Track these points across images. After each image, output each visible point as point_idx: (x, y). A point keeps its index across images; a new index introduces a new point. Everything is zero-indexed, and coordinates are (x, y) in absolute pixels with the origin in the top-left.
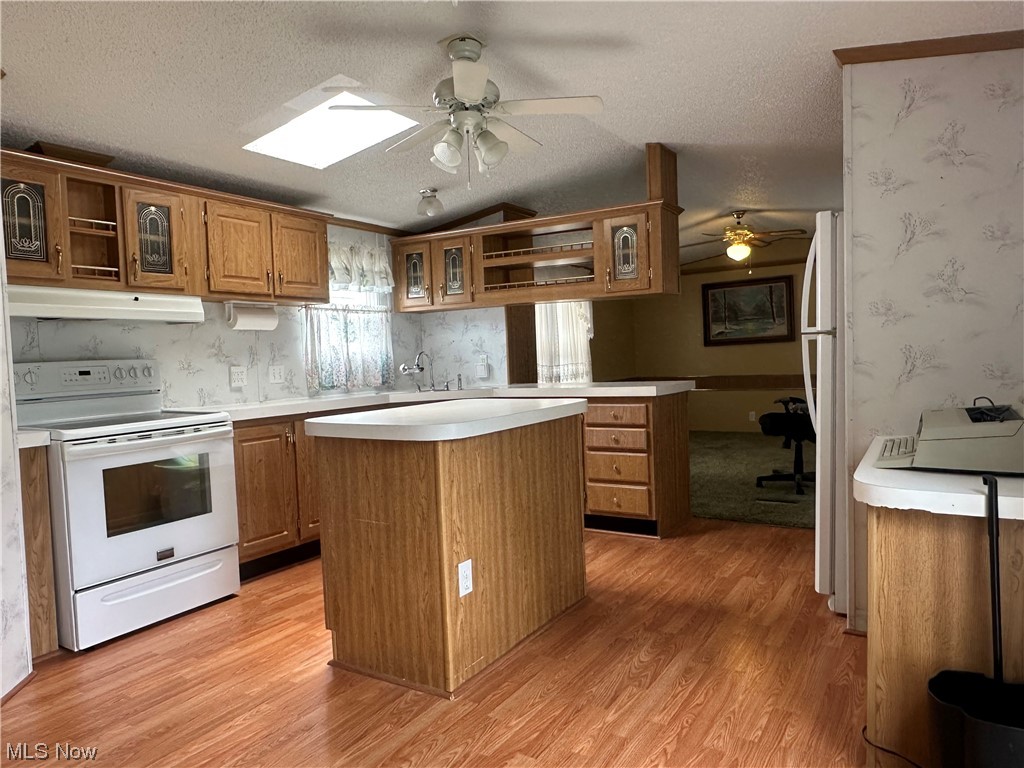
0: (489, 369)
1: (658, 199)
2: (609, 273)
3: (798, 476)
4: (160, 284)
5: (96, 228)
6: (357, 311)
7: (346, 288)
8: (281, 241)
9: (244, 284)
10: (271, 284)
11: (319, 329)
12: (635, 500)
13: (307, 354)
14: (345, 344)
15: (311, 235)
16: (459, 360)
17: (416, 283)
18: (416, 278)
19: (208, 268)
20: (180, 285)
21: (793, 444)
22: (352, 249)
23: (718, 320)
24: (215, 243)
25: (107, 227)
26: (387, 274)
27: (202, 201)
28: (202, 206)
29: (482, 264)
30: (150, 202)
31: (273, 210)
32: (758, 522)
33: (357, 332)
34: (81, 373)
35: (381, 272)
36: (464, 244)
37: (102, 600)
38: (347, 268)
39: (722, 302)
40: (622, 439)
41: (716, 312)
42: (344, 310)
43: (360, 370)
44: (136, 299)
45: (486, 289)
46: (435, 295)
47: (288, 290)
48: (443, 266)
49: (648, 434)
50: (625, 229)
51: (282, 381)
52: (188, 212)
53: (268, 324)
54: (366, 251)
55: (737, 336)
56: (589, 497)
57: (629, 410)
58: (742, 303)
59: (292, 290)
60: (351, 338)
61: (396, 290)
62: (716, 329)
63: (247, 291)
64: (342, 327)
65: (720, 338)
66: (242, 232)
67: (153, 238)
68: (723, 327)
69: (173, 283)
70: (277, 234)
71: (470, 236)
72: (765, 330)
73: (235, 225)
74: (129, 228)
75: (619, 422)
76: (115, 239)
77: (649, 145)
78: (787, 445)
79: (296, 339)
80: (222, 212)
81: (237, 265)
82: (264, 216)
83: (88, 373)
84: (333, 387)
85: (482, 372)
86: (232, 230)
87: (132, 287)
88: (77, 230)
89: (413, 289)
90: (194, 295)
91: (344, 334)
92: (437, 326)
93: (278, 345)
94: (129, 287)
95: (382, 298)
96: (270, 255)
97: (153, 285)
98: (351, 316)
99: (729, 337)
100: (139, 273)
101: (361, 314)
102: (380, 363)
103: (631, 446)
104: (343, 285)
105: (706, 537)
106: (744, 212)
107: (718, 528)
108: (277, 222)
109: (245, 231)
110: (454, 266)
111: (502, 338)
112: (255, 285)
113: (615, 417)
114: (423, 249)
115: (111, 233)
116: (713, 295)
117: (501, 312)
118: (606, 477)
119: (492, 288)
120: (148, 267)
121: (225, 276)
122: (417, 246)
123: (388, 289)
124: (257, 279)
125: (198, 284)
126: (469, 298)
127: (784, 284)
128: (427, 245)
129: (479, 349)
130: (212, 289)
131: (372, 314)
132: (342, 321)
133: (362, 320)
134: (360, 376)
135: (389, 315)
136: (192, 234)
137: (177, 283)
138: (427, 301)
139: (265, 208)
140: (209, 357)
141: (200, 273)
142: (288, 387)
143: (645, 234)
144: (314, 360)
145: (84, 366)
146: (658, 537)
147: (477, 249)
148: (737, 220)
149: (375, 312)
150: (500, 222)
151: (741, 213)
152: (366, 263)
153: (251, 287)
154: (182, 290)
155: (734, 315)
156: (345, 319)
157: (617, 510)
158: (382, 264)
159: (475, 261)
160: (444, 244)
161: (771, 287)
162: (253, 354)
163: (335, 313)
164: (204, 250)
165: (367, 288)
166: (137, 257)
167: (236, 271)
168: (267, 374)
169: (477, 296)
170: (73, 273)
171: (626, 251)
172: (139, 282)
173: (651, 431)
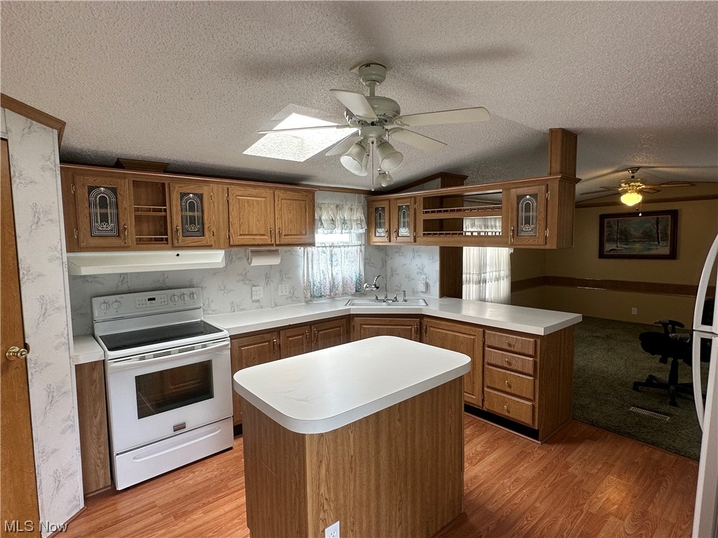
0: (427, 285)
1: (556, 174)
2: (513, 231)
3: (672, 387)
4: (194, 244)
5: (153, 211)
6: (340, 247)
7: (331, 233)
8: (281, 208)
9: (254, 239)
10: (273, 237)
11: (312, 261)
12: (522, 410)
13: (304, 276)
14: (330, 267)
15: (302, 203)
16: (409, 277)
17: (380, 227)
18: (380, 223)
19: (229, 231)
20: (209, 244)
21: (670, 360)
22: (337, 206)
23: (611, 240)
24: (234, 213)
25: (160, 210)
26: (361, 221)
27: (225, 187)
28: (226, 191)
29: (422, 217)
30: (189, 191)
31: (276, 188)
32: (630, 436)
33: (339, 260)
34: (149, 300)
35: (357, 220)
36: (411, 202)
37: (134, 458)
38: (333, 220)
39: (615, 228)
40: (514, 362)
41: (609, 235)
42: (330, 247)
43: (341, 284)
44: (178, 255)
45: (424, 234)
46: (391, 236)
47: (285, 240)
48: (397, 216)
49: (535, 363)
50: (528, 197)
51: (287, 293)
52: (216, 196)
53: (274, 261)
54: (347, 207)
55: (625, 252)
56: (485, 399)
57: (521, 341)
58: (632, 229)
59: (288, 240)
60: (334, 264)
61: (368, 231)
62: (608, 247)
63: (256, 243)
64: (329, 257)
65: (612, 253)
66: (253, 204)
67: (191, 214)
68: (616, 245)
69: (204, 243)
70: (278, 204)
71: (415, 197)
72: (649, 249)
73: (248, 201)
74: (174, 209)
75: (512, 349)
76: (165, 217)
77: (552, 131)
78: (663, 361)
79: (298, 266)
80: (240, 193)
81: (249, 227)
82: (268, 193)
83: (154, 299)
84: (320, 297)
85: (422, 287)
86: (246, 204)
87: (176, 247)
88: (140, 213)
89: (379, 230)
90: (220, 248)
91: (329, 262)
92: (395, 253)
93: (285, 272)
94: (174, 247)
95: (359, 236)
96: (272, 218)
97: (190, 245)
98: (335, 250)
99: (619, 253)
100: (181, 237)
101: (342, 249)
102: (354, 279)
103: (520, 369)
104: (329, 231)
105: (581, 448)
106: (639, 168)
107: (593, 438)
108: (279, 196)
109: (255, 204)
110: (404, 217)
111: (436, 266)
112: (262, 239)
113: (510, 345)
114: (385, 205)
115: (163, 213)
116: (609, 222)
117: (437, 249)
118: (499, 388)
119: (428, 234)
120: (186, 234)
121: (241, 235)
122: (380, 203)
123: (363, 231)
124: (264, 235)
125: (222, 241)
126: (412, 240)
127: (670, 216)
128: (387, 203)
129: (421, 272)
130: (232, 243)
131: (350, 248)
132: (328, 252)
133: (343, 251)
134: (340, 289)
135: (363, 247)
136: (218, 208)
137: (207, 242)
138: (386, 239)
139: (270, 188)
140: (238, 281)
141: (224, 234)
142: (291, 297)
143: (544, 202)
144: (308, 281)
145: (151, 295)
146: (539, 442)
147: (420, 207)
148: (632, 175)
149: (352, 246)
150: (437, 188)
151: (635, 169)
152: (346, 215)
153: (259, 240)
154: (211, 246)
155: (625, 237)
156: (331, 252)
157: (507, 414)
158: (359, 215)
159: (418, 214)
160: (399, 201)
161: (658, 218)
162: (268, 278)
163: (324, 249)
164: (226, 220)
165: (347, 231)
166: (180, 228)
167: (249, 231)
168: (277, 289)
169: (418, 239)
170: (137, 241)
171: (528, 214)
172: (181, 243)
173: (538, 360)
